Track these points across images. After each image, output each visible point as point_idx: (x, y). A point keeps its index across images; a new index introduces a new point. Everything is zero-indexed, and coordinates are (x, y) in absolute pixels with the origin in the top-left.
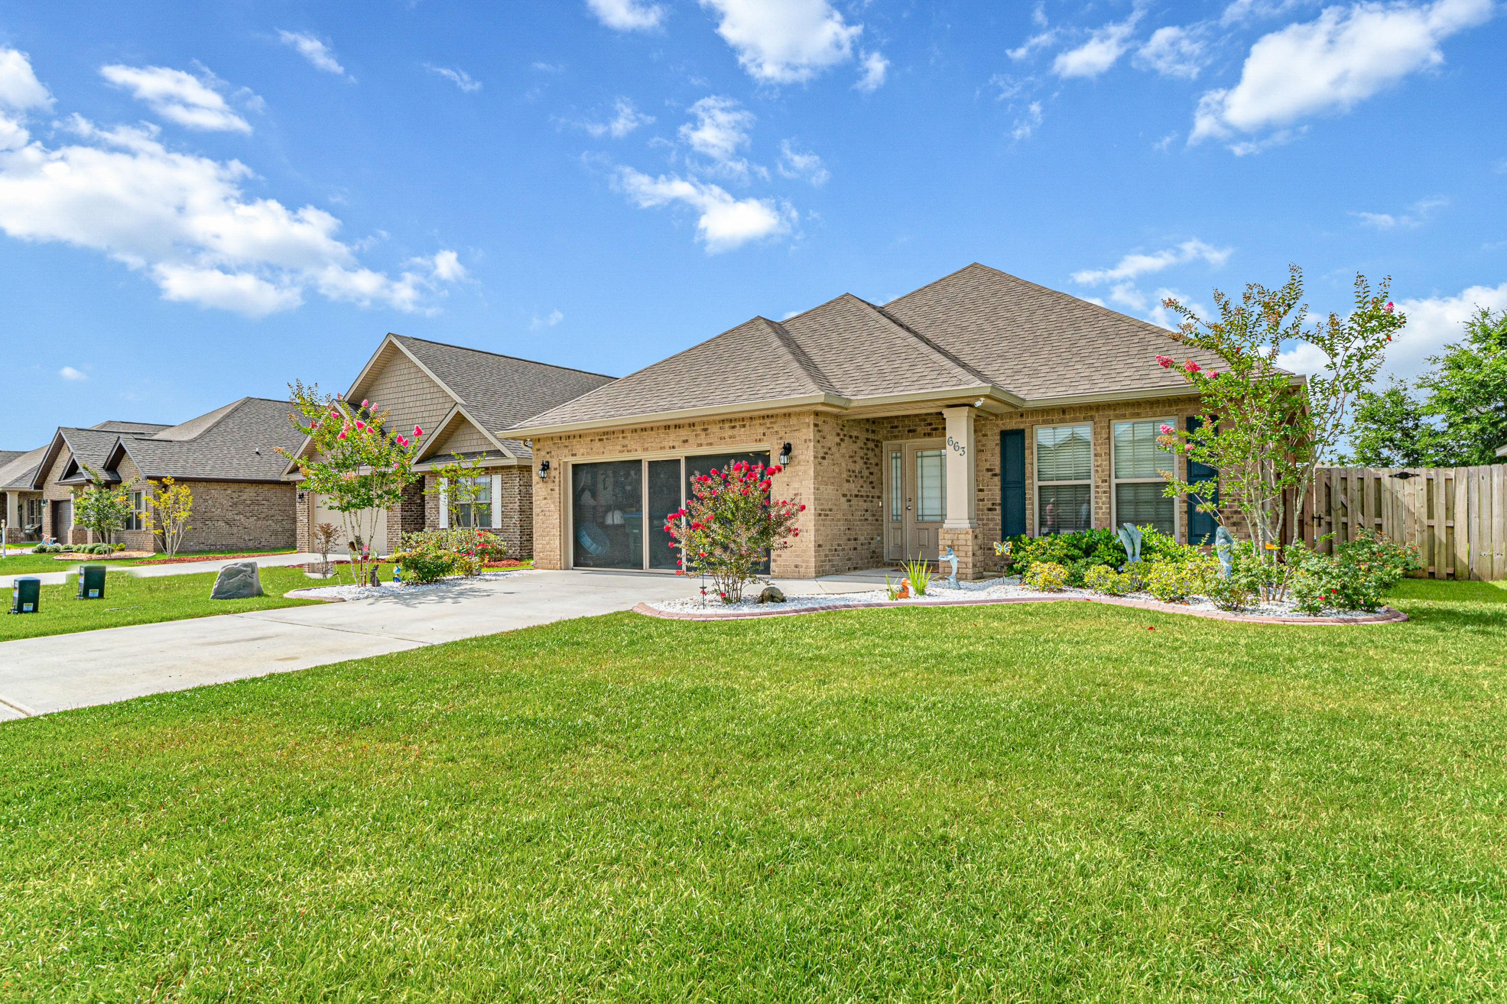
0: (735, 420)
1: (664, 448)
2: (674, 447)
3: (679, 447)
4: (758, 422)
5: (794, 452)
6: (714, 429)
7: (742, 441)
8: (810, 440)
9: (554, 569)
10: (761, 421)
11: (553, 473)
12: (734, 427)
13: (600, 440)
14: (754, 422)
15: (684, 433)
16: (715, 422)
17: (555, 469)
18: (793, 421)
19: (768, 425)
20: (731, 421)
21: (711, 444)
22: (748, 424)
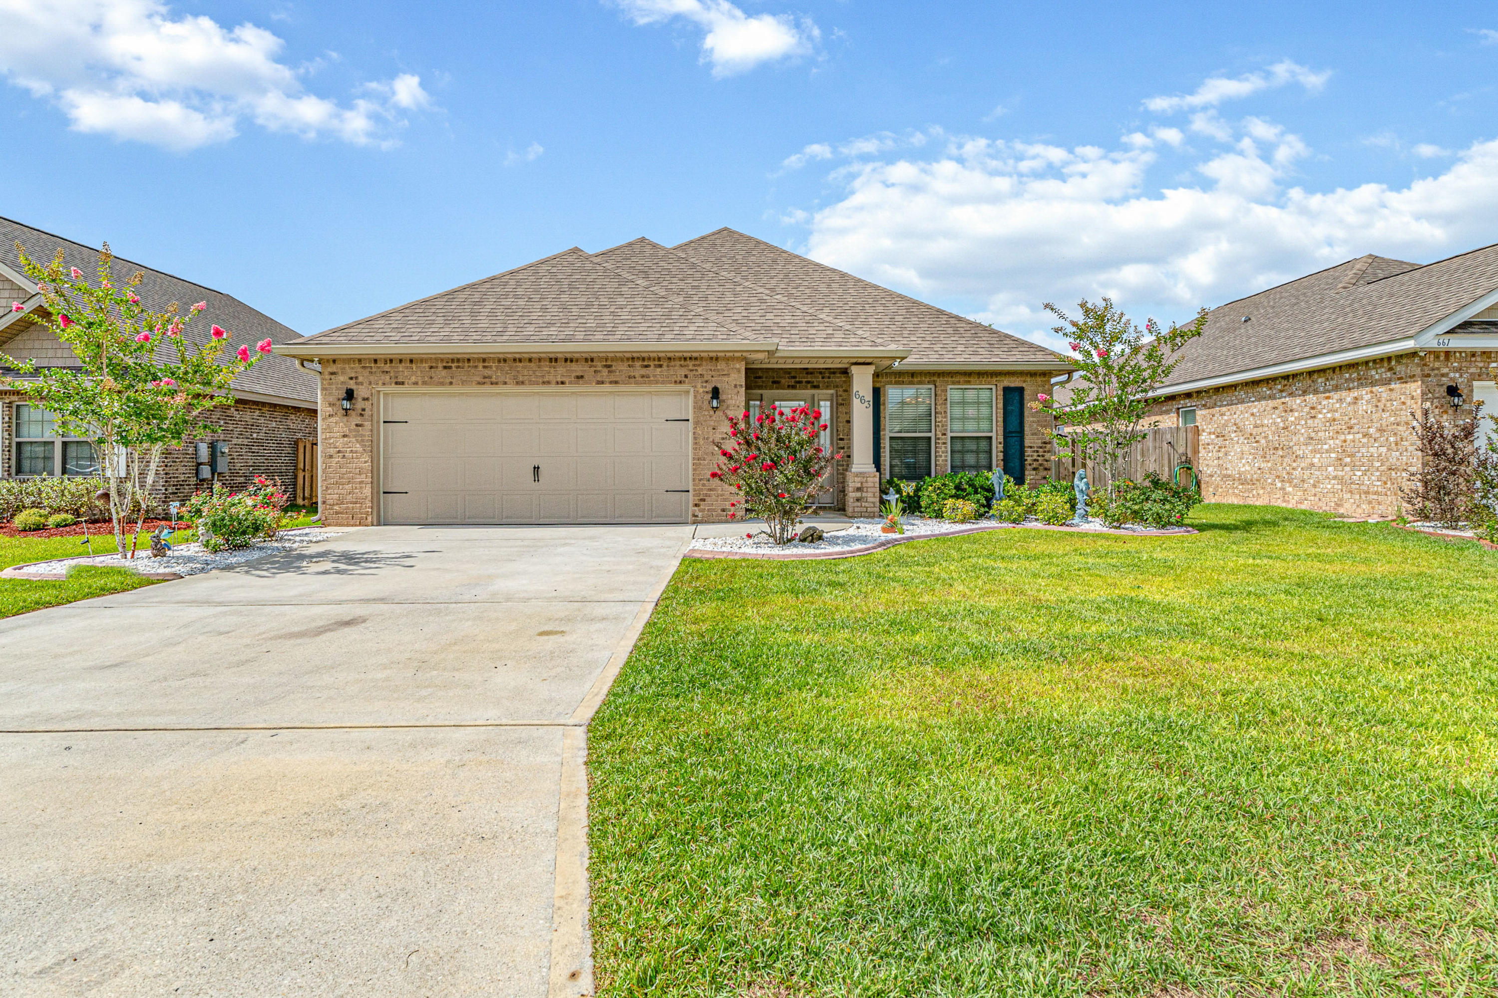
0: (649, 359)
1: (549, 383)
2: (563, 383)
3: (570, 383)
4: (678, 363)
5: (722, 396)
6: (622, 368)
7: (657, 382)
8: (741, 386)
9: (360, 525)
10: (682, 363)
11: (360, 404)
12: (647, 366)
13: (445, 367)
14: (672, 363)
15: (577, 368)
16: (622, 360)
17: (364, 399)
18: (721, 365)
19: (691, 368)
20: (644, 359)
21: (616, 382)
22: (665, 364)
